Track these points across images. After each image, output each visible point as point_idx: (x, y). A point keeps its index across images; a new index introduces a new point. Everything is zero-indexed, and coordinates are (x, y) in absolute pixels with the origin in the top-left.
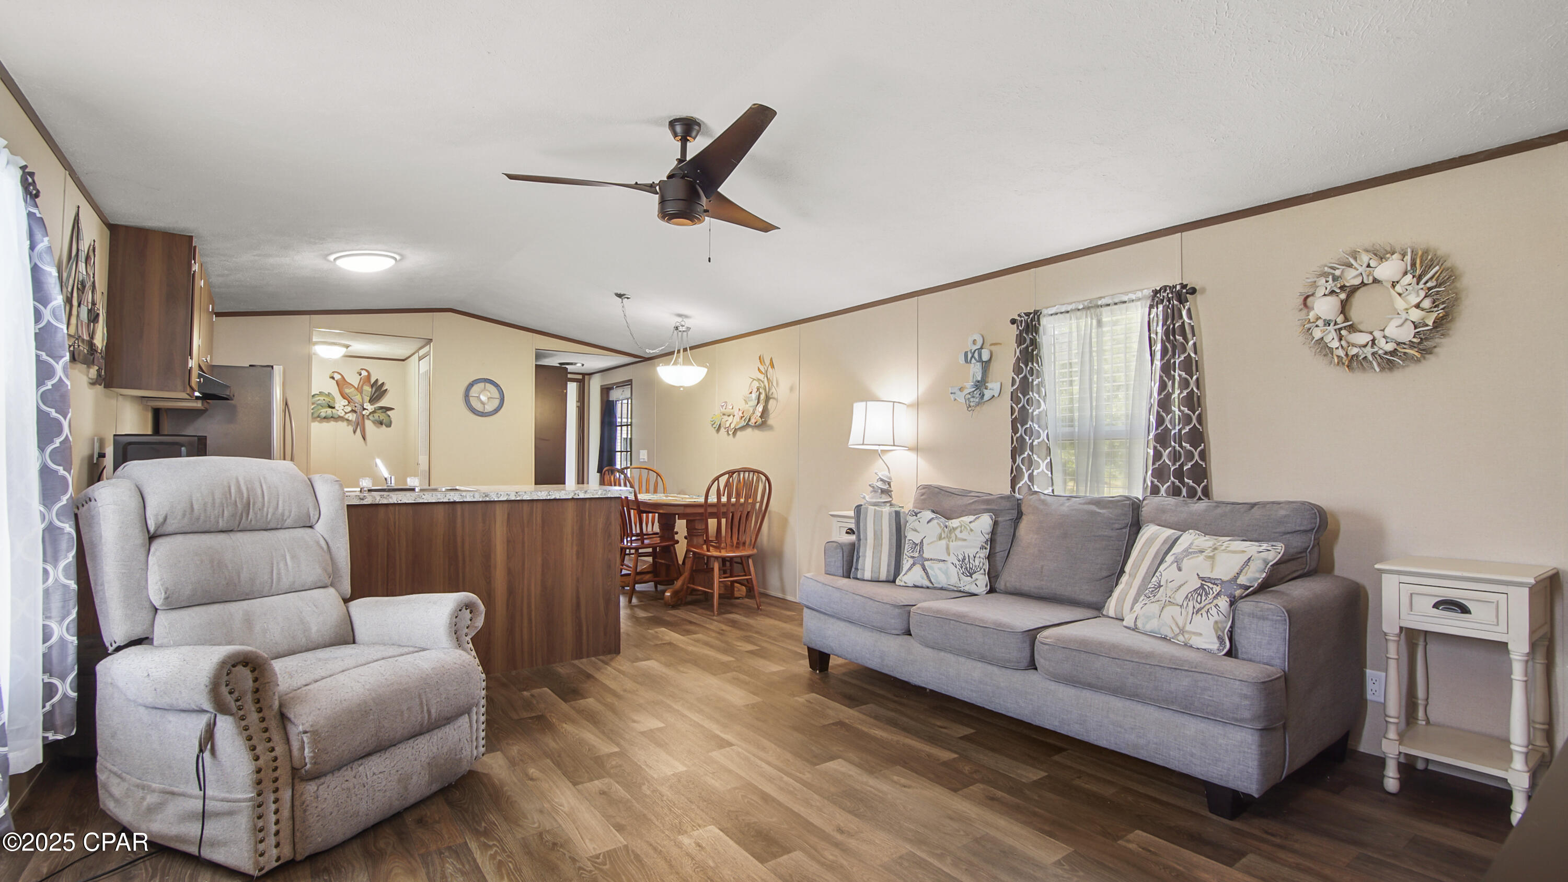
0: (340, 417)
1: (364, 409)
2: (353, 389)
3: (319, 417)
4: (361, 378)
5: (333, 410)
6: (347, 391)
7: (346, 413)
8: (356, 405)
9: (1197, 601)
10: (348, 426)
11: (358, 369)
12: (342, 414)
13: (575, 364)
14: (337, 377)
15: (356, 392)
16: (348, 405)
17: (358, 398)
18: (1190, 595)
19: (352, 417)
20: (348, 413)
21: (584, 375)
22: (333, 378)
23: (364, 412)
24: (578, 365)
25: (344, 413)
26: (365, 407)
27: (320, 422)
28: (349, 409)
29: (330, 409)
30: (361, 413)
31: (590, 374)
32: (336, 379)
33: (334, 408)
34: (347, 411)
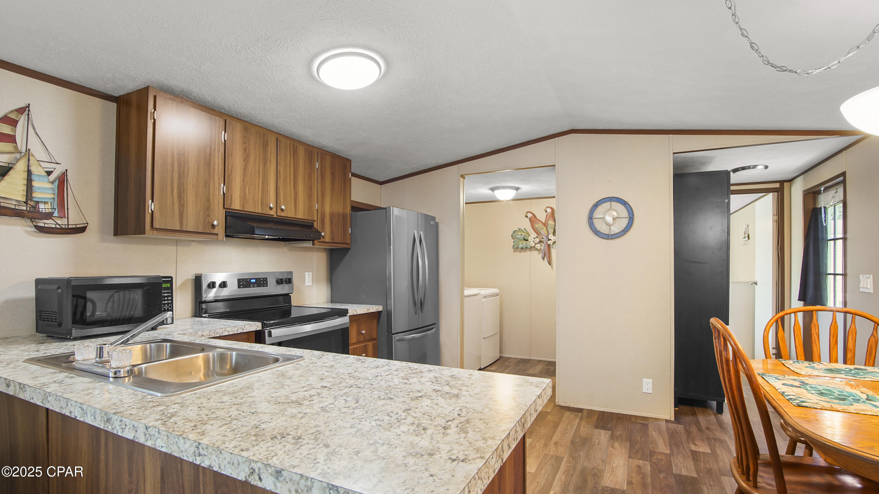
0: (531, 247)
1: (549, 240)
2: (541, 224)
3: (518, 248)
4: (547, 214)
5: (527, 242)
6: (536, 226)
7: (536, 244)
8: (543, 237)
10: (539, 254)
11: (544, 208)
12: (533, 244)
13: (755, 167)
14: (530, 215)
15: (543, 226)
16: (537, 237)
17: (544, 231)
19: (542, 247)
20: (537, 244)
21: (782, 182)
22: (527, 216)
23: (549, 243)
24: (760, 167)
25: (534, 244)
26: (549, 238)
27: (520, 252)
28: (537, 240)
29: (525, 242)
30: (547, 243)
31: (791, 181)
32: (529, 217)
33: (527, 240)
34: (536, 242)
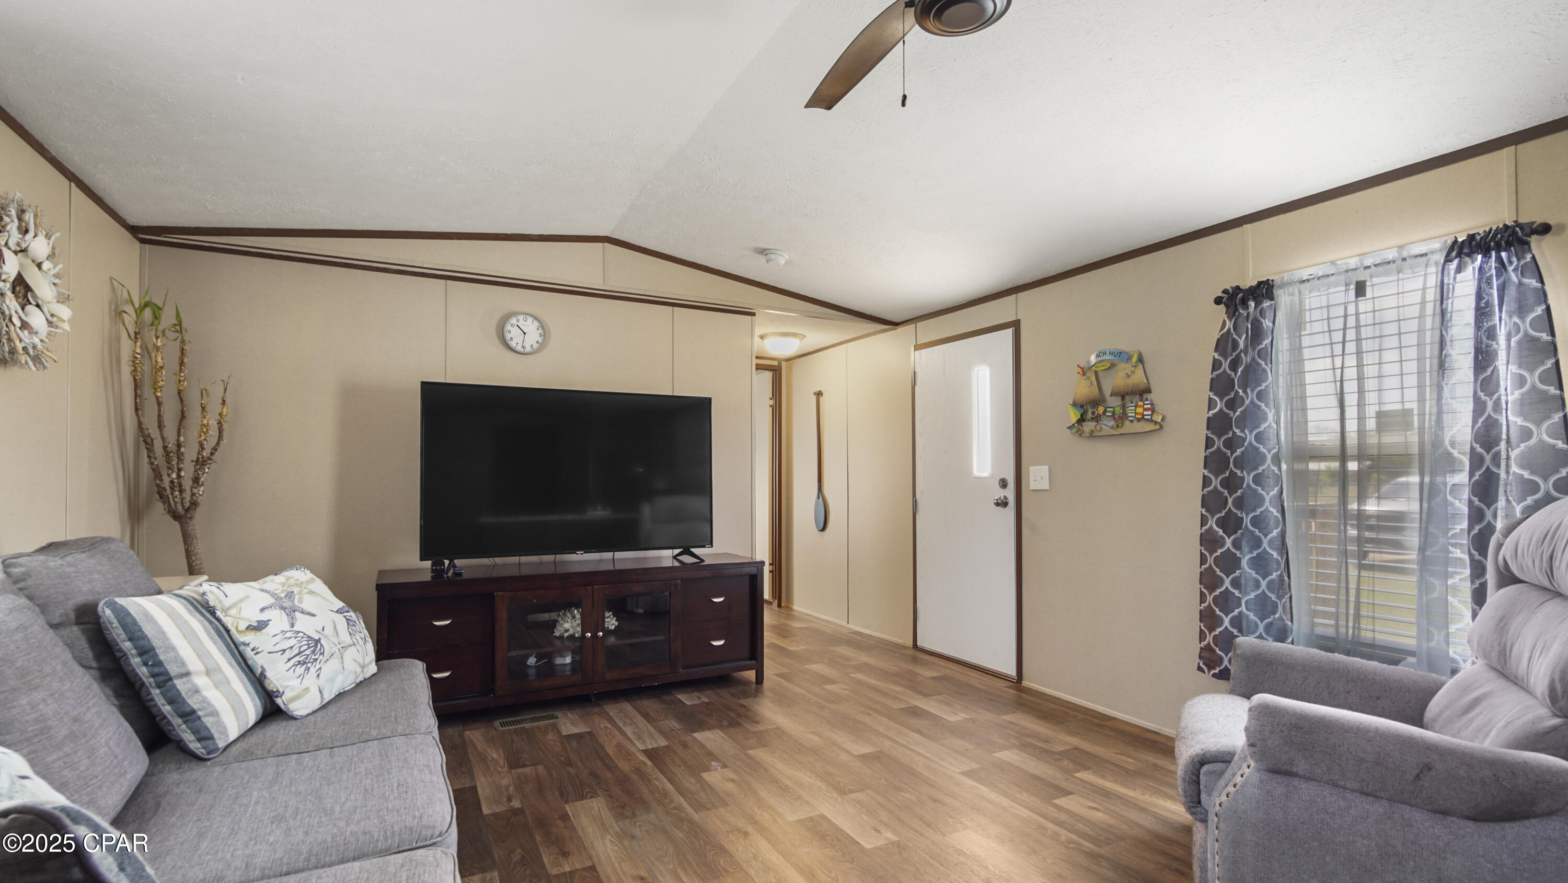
9: (300, 647)
18: (301, 635)
